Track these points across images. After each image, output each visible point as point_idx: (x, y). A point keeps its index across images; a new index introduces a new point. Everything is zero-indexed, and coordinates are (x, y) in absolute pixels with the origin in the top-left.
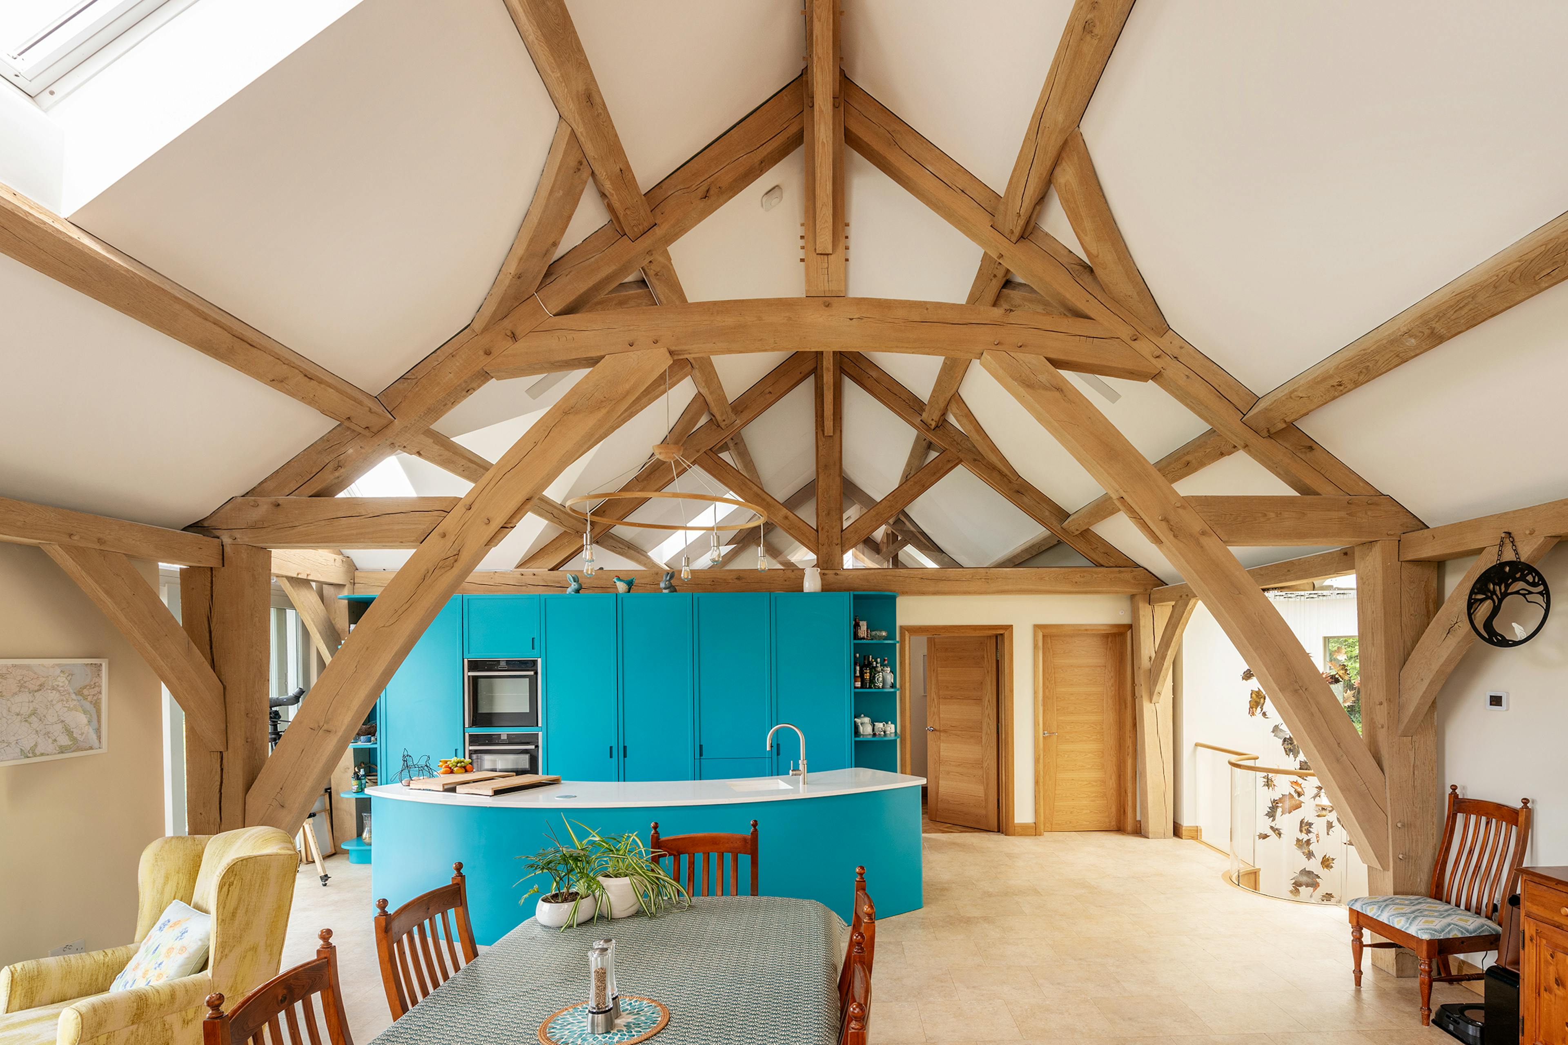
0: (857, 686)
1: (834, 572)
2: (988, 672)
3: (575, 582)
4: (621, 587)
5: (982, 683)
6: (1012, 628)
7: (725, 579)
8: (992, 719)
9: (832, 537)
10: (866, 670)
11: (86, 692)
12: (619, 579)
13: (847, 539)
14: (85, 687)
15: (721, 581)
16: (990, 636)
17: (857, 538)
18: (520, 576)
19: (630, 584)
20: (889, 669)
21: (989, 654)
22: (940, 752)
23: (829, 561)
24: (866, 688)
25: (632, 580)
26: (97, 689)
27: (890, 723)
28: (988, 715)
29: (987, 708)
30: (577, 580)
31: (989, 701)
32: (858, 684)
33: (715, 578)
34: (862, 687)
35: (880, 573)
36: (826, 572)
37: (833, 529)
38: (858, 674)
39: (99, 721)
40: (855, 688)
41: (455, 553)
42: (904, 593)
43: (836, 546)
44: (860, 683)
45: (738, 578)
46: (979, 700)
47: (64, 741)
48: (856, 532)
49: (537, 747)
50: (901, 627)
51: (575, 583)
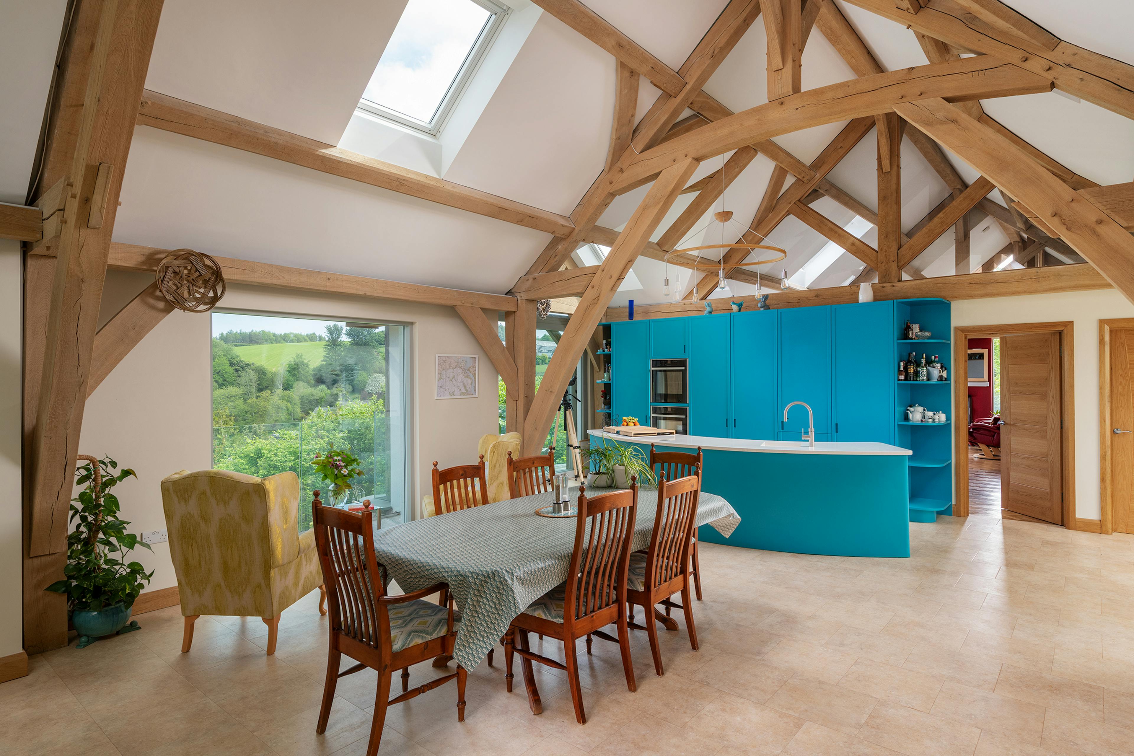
0: (901, 378)
1: (891, 284)
2: (1052, 368)
3: (709, 306)
4: (735, 308)
5: (1047, 379)
6: (1073, 324)
7: (807, 298)
8: (1055, 414)
9: (889, 255)
10: (910, 365)
11: (471, 370)
12: (734, 303)
13: (903, 255)
14: (470, 368)
15: (804, 299)
16: (1054, 333)
17: (911, 254)
18: (683, 305)
19: (740, 306)
20: (939, 365)
21: (1053, 351)
22: (1011, 445)
23: (887, 276)
24: (910, 381)
25: (742, 303)
26: (475, 368)
27: (941, 412)
28: (1053, 410)
29: (1051, 403)
30: (710, 305)
31: (1053, 397)
32: (902, 377)
33: (800, 297)
34: (906, 379)
35: (931, 281)
36: (884, 285)
37: (890, 248)
38: (902, 369)
39: (475, 383)
40: (899, 380)
41: (598, 295)
42: (956, 298)
43: (893, 263)
44: (903, 376)
45: (817, 296)
46: (1043, 396)
47: (463, 390)
48: (911, 248)
49: (686, 416)
50: (956, 328)
51: (708, 308)
